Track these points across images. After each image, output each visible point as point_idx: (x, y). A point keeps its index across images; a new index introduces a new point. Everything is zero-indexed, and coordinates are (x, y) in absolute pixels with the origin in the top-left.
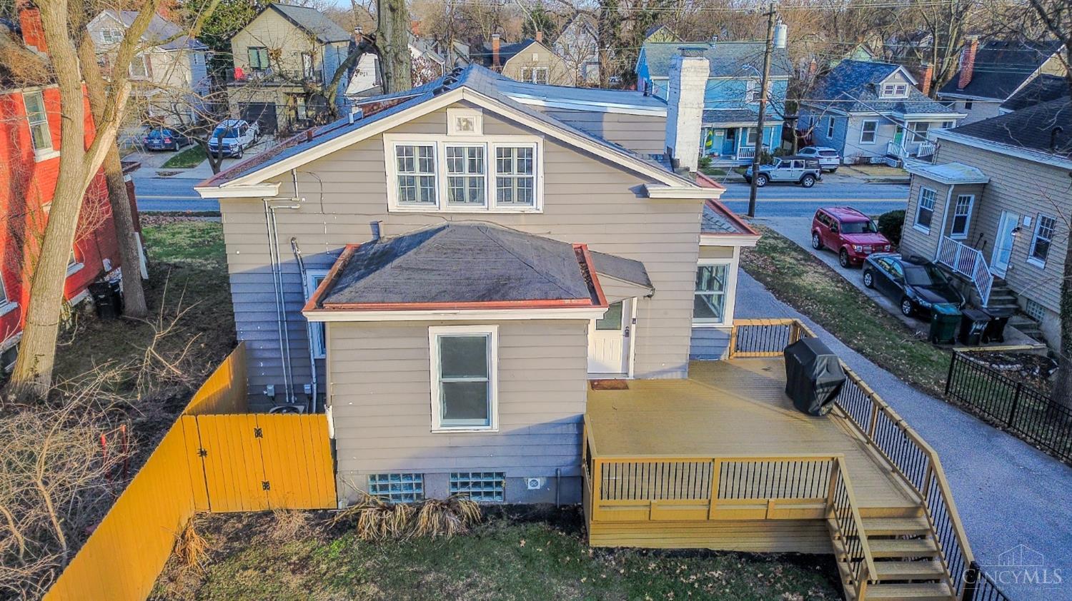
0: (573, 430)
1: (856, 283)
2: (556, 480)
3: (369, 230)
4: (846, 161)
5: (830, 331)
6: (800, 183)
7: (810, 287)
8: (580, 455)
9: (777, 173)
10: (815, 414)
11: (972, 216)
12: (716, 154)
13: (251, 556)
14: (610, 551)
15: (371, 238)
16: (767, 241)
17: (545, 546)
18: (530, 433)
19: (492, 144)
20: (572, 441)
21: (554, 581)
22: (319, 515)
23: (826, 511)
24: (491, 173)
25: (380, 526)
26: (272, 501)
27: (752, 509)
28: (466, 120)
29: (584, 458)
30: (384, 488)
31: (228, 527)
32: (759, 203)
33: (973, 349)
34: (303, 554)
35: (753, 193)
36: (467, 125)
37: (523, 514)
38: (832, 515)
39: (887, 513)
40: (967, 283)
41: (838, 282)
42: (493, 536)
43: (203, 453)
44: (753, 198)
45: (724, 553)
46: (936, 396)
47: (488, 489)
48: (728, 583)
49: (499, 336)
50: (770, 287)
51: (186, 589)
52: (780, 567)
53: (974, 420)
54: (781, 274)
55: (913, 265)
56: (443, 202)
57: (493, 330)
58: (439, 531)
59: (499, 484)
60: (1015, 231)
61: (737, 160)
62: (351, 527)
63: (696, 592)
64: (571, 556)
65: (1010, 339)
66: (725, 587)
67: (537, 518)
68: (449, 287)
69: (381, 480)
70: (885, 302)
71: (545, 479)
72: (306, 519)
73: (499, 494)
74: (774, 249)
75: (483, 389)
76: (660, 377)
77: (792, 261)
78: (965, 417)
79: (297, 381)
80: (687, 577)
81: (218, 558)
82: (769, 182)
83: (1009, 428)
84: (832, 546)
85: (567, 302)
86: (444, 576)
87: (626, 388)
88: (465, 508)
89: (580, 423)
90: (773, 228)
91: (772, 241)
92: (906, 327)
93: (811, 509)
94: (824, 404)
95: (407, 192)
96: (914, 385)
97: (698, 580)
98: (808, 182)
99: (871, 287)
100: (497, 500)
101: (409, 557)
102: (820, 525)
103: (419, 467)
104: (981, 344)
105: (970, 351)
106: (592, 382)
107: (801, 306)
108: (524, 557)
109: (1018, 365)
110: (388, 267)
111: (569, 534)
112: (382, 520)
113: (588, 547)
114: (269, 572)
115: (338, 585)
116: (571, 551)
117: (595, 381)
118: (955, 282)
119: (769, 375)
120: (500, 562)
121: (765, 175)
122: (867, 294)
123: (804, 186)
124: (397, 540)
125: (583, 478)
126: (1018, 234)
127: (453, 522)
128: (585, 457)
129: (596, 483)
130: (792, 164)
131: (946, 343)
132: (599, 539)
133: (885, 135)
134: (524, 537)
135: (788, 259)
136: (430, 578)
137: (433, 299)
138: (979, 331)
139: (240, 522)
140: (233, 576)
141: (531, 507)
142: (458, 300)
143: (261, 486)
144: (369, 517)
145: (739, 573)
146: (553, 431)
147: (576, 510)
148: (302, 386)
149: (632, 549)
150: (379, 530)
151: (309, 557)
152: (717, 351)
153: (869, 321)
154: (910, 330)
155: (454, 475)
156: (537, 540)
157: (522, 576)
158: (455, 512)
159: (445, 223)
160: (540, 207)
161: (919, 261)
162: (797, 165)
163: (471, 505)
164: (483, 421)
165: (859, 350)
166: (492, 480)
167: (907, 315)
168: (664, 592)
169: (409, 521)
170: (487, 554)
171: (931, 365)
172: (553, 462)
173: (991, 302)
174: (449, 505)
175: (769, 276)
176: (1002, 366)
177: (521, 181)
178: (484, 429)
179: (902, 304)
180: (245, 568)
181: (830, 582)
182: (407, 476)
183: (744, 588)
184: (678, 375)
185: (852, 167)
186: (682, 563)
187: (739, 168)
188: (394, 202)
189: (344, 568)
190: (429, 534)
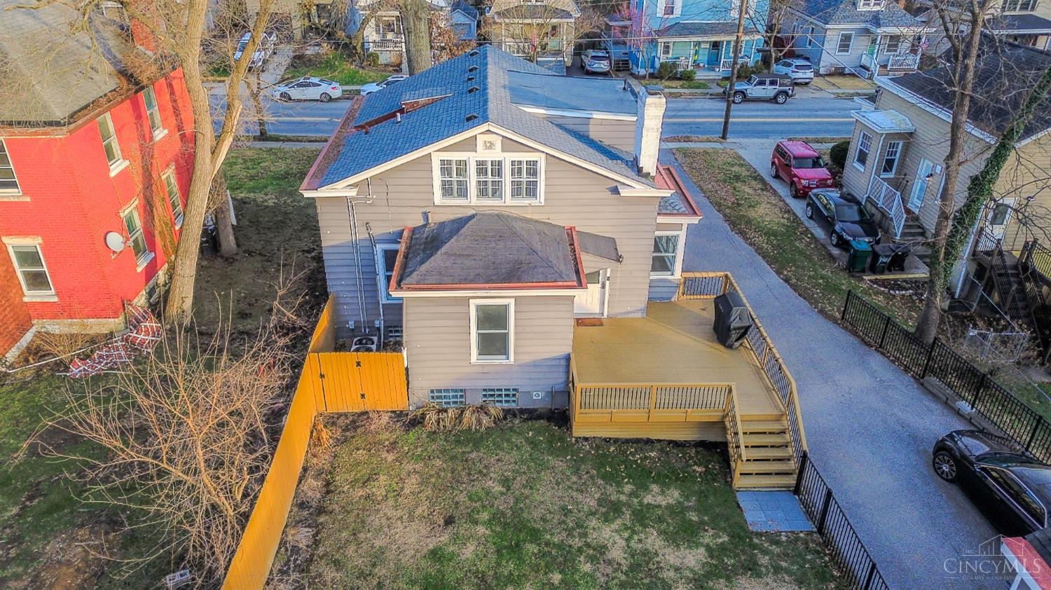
0: (563, 363)
1: (799, 213)
2: (552, 394)
3: (420, 216)
4: (822, 71)
5: (767, 262)
6: (774, 100)
7: (759, 220)
8: (568, 378)
9: (754, 91)
10: (730, 347)
11: (899, 159)
12: (702, 65)
13: (358, 441)
14: (586, 439)
15: (422, 222)
16: (733, 169)
17: (544, 435)
18: (535, 365)
19: (508, 158)
20: (562, 369)
21: (550, 458)
22: (398, 415)
23: (724, 417)
24: (507, 178)
25: (439, 422)
26: (368, 405)
27: (677, 415)
28: (490, 142)
29: (569, 381)
30: (439, 397)
31: (341, 422)
32: (734, 123)
33: (878, 277)
34: (391, 440)
35: (728, 110)
36: (490, 146)
37: (531, 415)
38: (727, 419)
39: (764, 418)
40: (887, 218)
41: (785, 212)
42: (511, 429)
43: (322, 376)
44: (727, 117)
45: (659, 441)
46: (835, 321)
47: (507, 399)
48: (659, 459)
49: (515, 305)
50: (727, 218)
51: (324, 462)
52: (694, 450)
53: (855, 341)
54: (739, 205)
55: (846, 202)
56: (473, 199)
57: (512, 301)
58: (476, 425)
59: (514, 395)
60: (928, 177)
61: (720, 72)
62: (419, 423)
63: (638, 465)
64: (561, 442)
65: (912, 268)
66: (657, 462)
67: (540, 417)
68: (482, 271)
69: (436, 393)
70: (819, 233)
71: (544, 393)
72: (391, 417)
73: (514, 401)
74: (737, 178)
75: (505, 337)
76: (626, 316)
77: (751, 191)
78: (851, 339)
79: (371, 318)
80: (634, 456)
81: (339, 442)
82: (746, 98)
83: (880, 348)
84: (726, 437)
85: (561, 284)
86: (481, 454)
87: (602, 325)
88: (493, 412)
89: (568, 358)
90: (742, 153)
91: (736, 169)
92: (831, 255)
93: (714, 416)
94: (736, 341)
95: (447, 190)
96: (822, 312)
97: (640, 458)
98: (781, 99)
99: (811, 218)
100: (513, 406)
101: (458, 442)
102: (720, 425)
103: (462, 385)
104: (887, 272)
105: (876, 279)
106: (578, 320)
107: (749, 238)
108: (532, 443)
109: (911, 291)
110: (439, 252)
111: (560, 428)
112: (439, 419)
113: (572, 437)
114: (373, 451)
115: (416, 460)
116: (561, 439)
117: (579, 319)
118: (878, 216)
119: (705, 314)
120: (516, 446)
121: (743, 93)
122: (806, 224)
123: (777, 103)
124: (450, 431)
125: (569, 393)
126: (931, 179)
127: (485, 420)
128: (571, 379)
129: (577, 399)
130: (768, 82)
131: (859, 272)
132: (578, 431)
133: (859, 46)
134: (531, 430)
135: (747, 190)
136: (474, 455)
137: (471, 282)
138: (884, 263)
139: (347, 418)
140: (351, 454)
141: (535, 410)
142: (488, 282)
143: (360, 396)
144: (432, 417)
145: (667, 453)
146: (550, 363)
147: (564, 412)
148: (373, 321)
149: (600, 438)
150: (438, 425)
151: (395, 443)
152: (669, 295)
153: (801, 252)
154: (832, 258)
155: (484, 390)
156: (539, 433)
157: (530, 455)
158: (486, 413)
159: (474, 212)
160: (542, 200)
161: (850, 199)
162: (773, 83)
163: (495, 409)
164: (504, 357)
165: (787, 280)
166: (512, 393)
167: (835, 246)
168: (619, 465)
169: (456, 418)
170: (508, 441)
171: (839, 294)
172: (551, 382)
173: (903, 234)
174: (482, 409)
175: (728, 207)
176: (897, 292)
177: (529, 183)
178: (504, 362)
179: (831, 236)
180: (358, 449)
181: (724, 460)
182: (456, 391)
183: (669, 463)
184: (639, 315)
185: (826, 78)
186: (632, 447)
187: (722, 80)
188: (438, 198)
189: (419, 449)
190: (470, 428)
